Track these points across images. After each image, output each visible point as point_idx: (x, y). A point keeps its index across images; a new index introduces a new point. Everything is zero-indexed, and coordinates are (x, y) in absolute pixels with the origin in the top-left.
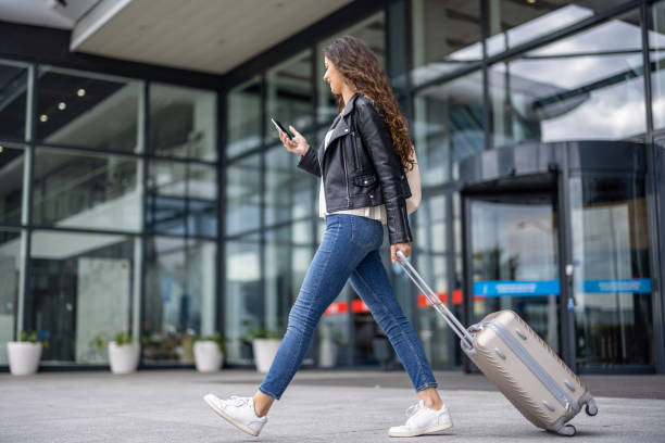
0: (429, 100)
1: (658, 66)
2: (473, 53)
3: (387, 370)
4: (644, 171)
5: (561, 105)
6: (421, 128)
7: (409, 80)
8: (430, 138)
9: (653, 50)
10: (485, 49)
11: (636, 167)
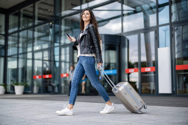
0: (66, 20)
1: (125, 15)
2: (78, 8)
3: (52, 94)
4: (120, 43)
5: (103, 23)
6: (63, 28)
7: (60, 14)
8: (66, 30)
9: (124, 10)
10: (81, 7)
11: (118, 41)
